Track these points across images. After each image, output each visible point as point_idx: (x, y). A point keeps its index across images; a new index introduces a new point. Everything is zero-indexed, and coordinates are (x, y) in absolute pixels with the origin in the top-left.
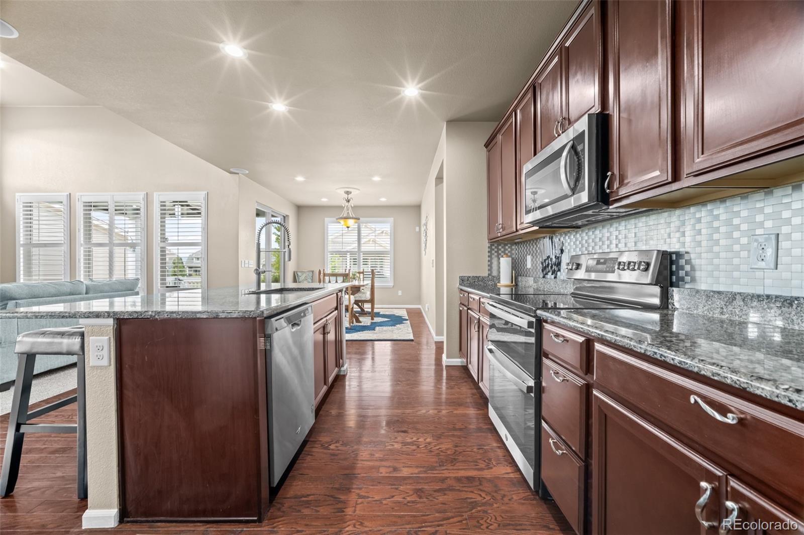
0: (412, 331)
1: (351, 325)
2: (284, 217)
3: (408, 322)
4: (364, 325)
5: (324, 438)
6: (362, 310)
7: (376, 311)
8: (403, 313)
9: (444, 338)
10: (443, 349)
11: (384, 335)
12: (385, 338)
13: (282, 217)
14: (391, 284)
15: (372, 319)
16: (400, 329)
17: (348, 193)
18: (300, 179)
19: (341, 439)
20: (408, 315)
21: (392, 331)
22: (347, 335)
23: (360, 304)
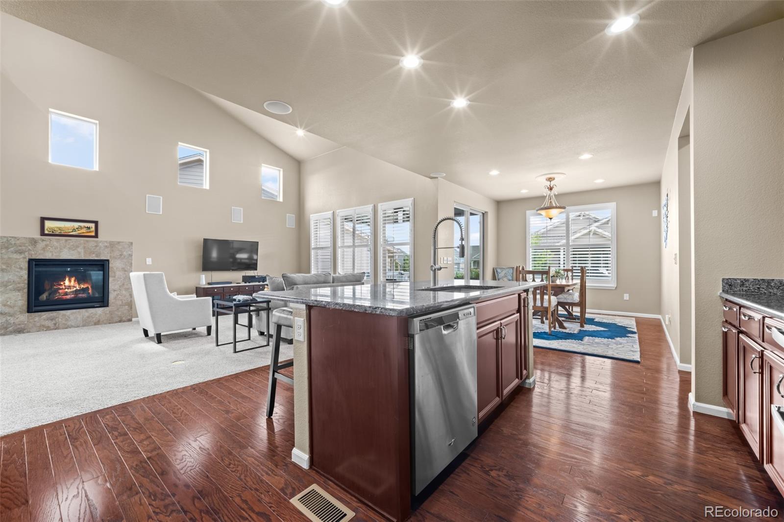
0: (639, 350)
1: (553, 329)
2: (483, 214)
3: (636, 336)
4: (570, 332)
5: (487, 459)
6: (570, 314)
7: (587, 316)
8: (631, 324)
9: (691, 368)
10: (690, 381)
11: (593, 348)
12: (595, 352)
13: (481, 214)
14: (613, 285)
15: (582, 326)
16: (621, 344)
17: (550, 180)
18: (494, 172)
19: (505, 468)
20: (637, 326)
21: (608, 345)
22: (534, 340)
23: (567, 307)
